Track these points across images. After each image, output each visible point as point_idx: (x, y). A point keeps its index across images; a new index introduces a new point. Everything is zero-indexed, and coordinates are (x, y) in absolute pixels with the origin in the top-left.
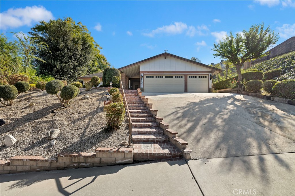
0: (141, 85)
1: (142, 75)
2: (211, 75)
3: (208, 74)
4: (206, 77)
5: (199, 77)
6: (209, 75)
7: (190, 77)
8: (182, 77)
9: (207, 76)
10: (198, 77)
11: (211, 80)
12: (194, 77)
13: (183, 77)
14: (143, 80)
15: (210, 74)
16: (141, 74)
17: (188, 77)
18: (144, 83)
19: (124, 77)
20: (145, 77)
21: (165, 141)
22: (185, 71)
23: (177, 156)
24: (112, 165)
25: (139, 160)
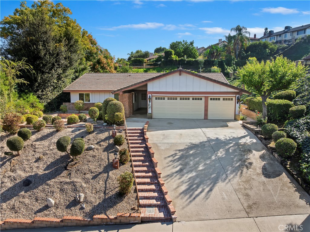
0: (149, 110)
1: (150, 96)
2: (238, 97)
3: (235, 95)
4: (232, 99)
5: (224, 99)
6: (236, 97)
7: (211, 99)
8: (201, 99)
9: (234, 98)
10: (221, 99)
11: (238, 103)
12: (216, 99)
13: (203, 99)
14: (151, 103)
15: (237, 96)
16: (149, 95)
17: (209, 99)
18: (154, 106)
19: (127, 98)
20: (154, 98)
21: (164, 206)
22: (205, 91)
23: (169, 219)
24: (128, 224)
25: (144, 221)
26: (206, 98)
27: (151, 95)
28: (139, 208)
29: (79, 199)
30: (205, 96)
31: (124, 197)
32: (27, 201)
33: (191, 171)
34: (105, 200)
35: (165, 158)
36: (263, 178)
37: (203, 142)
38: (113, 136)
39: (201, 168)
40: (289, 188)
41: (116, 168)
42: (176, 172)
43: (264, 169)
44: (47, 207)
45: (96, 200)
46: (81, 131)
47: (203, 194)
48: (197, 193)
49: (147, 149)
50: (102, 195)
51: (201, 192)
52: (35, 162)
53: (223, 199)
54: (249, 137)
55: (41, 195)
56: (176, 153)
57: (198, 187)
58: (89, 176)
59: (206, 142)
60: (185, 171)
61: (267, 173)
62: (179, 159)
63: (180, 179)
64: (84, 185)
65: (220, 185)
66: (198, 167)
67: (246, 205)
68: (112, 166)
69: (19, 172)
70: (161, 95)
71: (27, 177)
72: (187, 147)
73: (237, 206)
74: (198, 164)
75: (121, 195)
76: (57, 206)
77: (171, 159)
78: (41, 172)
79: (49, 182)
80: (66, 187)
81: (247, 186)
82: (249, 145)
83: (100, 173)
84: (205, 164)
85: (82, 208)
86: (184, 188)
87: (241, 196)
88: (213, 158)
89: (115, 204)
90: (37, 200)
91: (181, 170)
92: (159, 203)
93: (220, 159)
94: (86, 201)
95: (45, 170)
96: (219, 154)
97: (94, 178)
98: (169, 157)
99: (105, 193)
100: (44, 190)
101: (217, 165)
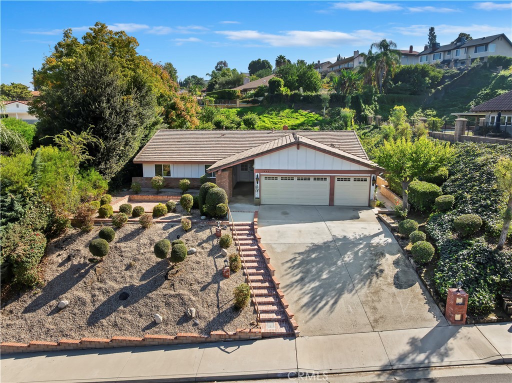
0: (256, 193)
1: (257, 176)
2: (374, 177)
3: (370, 175)
4: (366, 180)
5: (355, 180)
6: (371, 176)
7: (338, 180)
8: (325, 179)
9: (368, 179)
10: (352, 179)
11: (373, 185)
12: (345, 180)
13: (328, 179)
14: (258, 184)
15: (373, 175)
16: (256, 174)
17: (336, 179)
18: (262, 188)
19: (227, 177)
20: (263, 178)
21: (285, 320)
22: (331, 169)
23: (291, 334)
24: (248, 340)
25: (265, 336)
26: (332, 178)
27: (259, 174)
28: (259, 323)
29: (190, 314)
30: (330, 176)
31: (241, 311)
32: (129, 317)
33: (314, 280)
34: (219, 315)
35: (283, 264)
36: (394, 289)
37: (327, 242)
38: (217, 235)
39: (325, 276)
40: (420, 300)
41: (227, 277)
42: (297, 281)
43: (396, 277)
44: (154, 324)
45: (210, 314)
46: (175, 228)
47: (327, 307)
48: (320, 305)
49: (260, 252)
50: (215, 309)
51: (325, 305)
52: (126, 270)
53: (349, 312)
54: (384, 235)
55: (144, 310)
56: (295, 258)
57: (321, 299)
58: (196, 287)
59: (331, 242)
60: (307, 280)
61: (399, 283)
62: (299, 265)
63: (301, 289)
64: (193, 298)
65: (346, 296)
66: (321, 276)
67: (372, 319)
68: (221, 275)
69: (111, 283)
70: (273, 174)
71: (122, 289)
72: (308, 249)
73: (363, 320)
74: (321, 271)
75: (237, 309)
76: (166, 322)
77: (289, 264)
78: (137, 283)
79: (150, 295)
80: (172, 300)
81: (375, 298)
82: (382, 247)
83: (209, 284)
84: (330, 272)
85: (195, 324)
86: (306, 299)
87: (367, 310)
88: (339, 263)
89: (231, 319)
90: (141, 316)
91: (302, 279)
92: (279, 317)
93: (346, 265)
94: (198, 316)
95: (141, 280)
96: (346, 259)
97: (203, 289)
98: (287, 262)
99: (218, 307)
100: (147, 305)
101: (343, 273)
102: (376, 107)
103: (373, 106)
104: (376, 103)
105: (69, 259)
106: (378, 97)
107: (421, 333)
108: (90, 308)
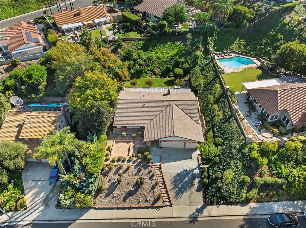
1: (160, 141)
2: (199, 142)
4: (196, 142)
5: (192, 142)
7: (187, 142)
12: (189, 142)
18: (162, 144)
21: (170, 202)
23: (171, 206)
24: (162, 207)
25: (166, 206)
28: (164, 202)
29: (148, 200)
30: (184, 142)
31: (160, 199)
32: (132, 199)
33: (177, 188)
34: (155, 200)
35: (169, 181)
36: (196, 192)
37: (181, 172)
38: (150, 171)
39: (180, 187)
40: (201, 196)
41: (155, 188)
42: (173, 188)
43: (198, 188)
44: (139, 202)
45: (152, 200)
46: (138, 168)
47: (180, 197)
48: (178, 197)
49: (163, 177)
51: (179, 196)
52: (128, 184)
53: (184, 199)
54: (197, 168)
55: (136, 198)
56: (173, 179)
57: (178, 195)
58: (148, 191)
59: (182, 172)
60: (175, 188)
61: (198, 190)
62: (173, 182)
63: (174, 191)
64: (148, 195)
65: (184, 194)
66: (179, 186)
67: (189, 202)
68: (153, 187)
69: (125, 189)
70: (165, 141)
71: (128, 191)
72: (176, 175)
73: (187, 202)
74: (179, 184)
75: (158, 198)
76: (142, 201)
77: (171, 182)
79: (136, 193)
80: (142, 195)
81: (191, 195)
82: (196, 174)
83: (151, 190)
84: (181, 185)
85: (149, 203)
86: (174, 195)
87: (189, 199)
88: (184, 181)
89: (158, 201)
90: (136, 200)
92: (169, 200)
93: (186, 182)
94: (150, 200)
95: (133, 188)
96: (186, 180)
97: (150, 192)
98: (170, 181)
99: (154, 197)
100: (136, 196)
101: (185, 185)
102: (215, 38)
103: (214, 37)
104: (216, 35)
105: (110, 180)
106: (217, 31)
107: (199, 207)
108: (122, 197)
